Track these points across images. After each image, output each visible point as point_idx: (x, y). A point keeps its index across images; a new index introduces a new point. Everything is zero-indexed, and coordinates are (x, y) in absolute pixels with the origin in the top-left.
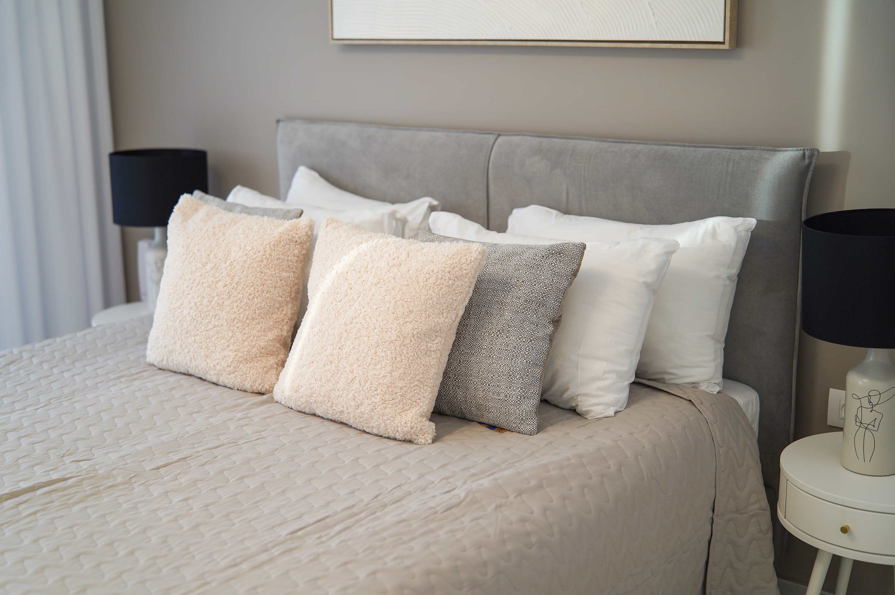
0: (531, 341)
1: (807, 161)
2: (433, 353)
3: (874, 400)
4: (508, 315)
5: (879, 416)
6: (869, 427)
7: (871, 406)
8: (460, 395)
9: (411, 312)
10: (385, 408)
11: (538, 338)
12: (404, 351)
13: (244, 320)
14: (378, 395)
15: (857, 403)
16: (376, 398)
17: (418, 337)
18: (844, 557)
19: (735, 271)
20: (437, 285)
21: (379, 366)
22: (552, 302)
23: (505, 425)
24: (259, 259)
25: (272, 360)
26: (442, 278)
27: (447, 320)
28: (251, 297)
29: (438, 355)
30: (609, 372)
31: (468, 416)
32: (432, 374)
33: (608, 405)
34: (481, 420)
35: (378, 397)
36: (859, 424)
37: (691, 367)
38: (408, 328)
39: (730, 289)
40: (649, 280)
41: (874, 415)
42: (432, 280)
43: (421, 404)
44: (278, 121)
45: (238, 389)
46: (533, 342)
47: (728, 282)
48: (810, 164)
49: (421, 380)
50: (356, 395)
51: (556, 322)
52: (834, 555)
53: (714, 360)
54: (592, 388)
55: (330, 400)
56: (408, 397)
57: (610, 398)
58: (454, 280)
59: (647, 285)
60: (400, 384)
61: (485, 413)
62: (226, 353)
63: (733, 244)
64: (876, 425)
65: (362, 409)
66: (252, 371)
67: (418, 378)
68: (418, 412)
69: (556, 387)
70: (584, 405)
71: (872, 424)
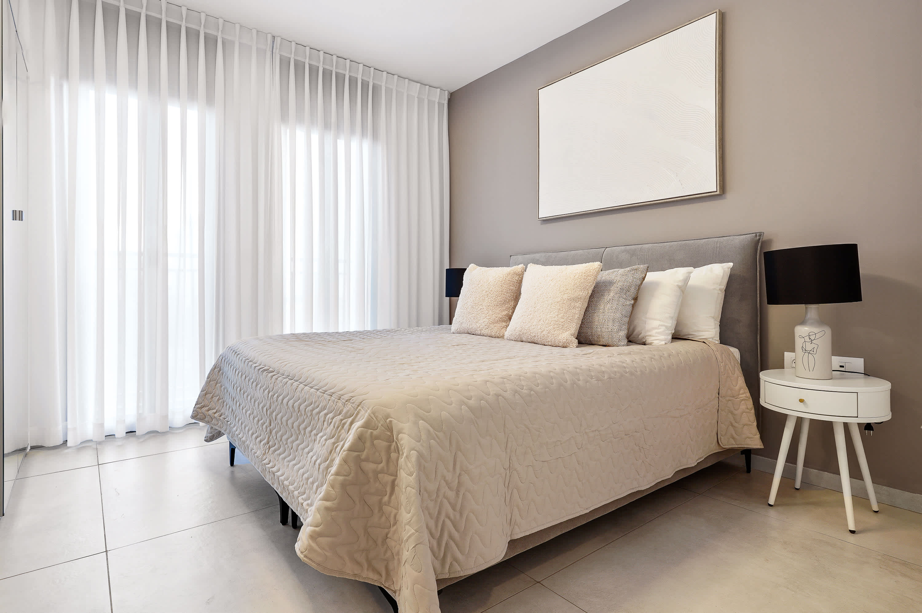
0: (623, 306)
1: (758, 238)
2: (577, 308)
3: (812, 337)
4: (612, 294)
5: (816, 346)
6: (811, 352)
7: (811, 341)
8: (589, 331)
9: (567, 289)
10: (555, 331)
11: (626, 305)
12: (564, 306)
13: (493, 306)
14: (551, 325)
15: (803, 340)
16: (550, 327)
17: (570, 300)
18: (804, 418)
19: (723, 287)
20: (579, 279)
21: (552, 313)
22: (633, 290)
23: (611, 343)
24: (501, 280)
25: (504, 324)
26: (581, 276)
27: (583, 294)
28: (497, 296)
29: (580, 309)
30: (662, 325)
31: (593, 342)
32: (577, 317)
33: (662, 340)
34: (599, 344)
35: (552, 326)
36: (805, 351)
37: (703, 331)
38: (566, 296)
39: (722, 296)
40: (680, 284)
41: (813, 345)
42: (577, 276)
43: (571, 330)
44: (511, 256)
45: (489, 336)
46: (624, 306)
47: (720, 292)
48: (759, 239)
49: (571, 319)
50: (542, 327)
51: (636, 299)
52: (798, 417)
53: (715, 328)
54: (653, 332)
55: (530, 331)
56: (565, 327)
57: (662, 337)
58: (587, 277)
59: (679, 287)
60: (562, 320)
61: (601, 339)
62: (484, 320)
63: (722, 274)
64: (815, 351)
65: (544, 333)
66: (495, 328)
67: (570, 318)
68: (570, 333)
69: (635, 333)
70: (649, 340)
71: (812, 350)
